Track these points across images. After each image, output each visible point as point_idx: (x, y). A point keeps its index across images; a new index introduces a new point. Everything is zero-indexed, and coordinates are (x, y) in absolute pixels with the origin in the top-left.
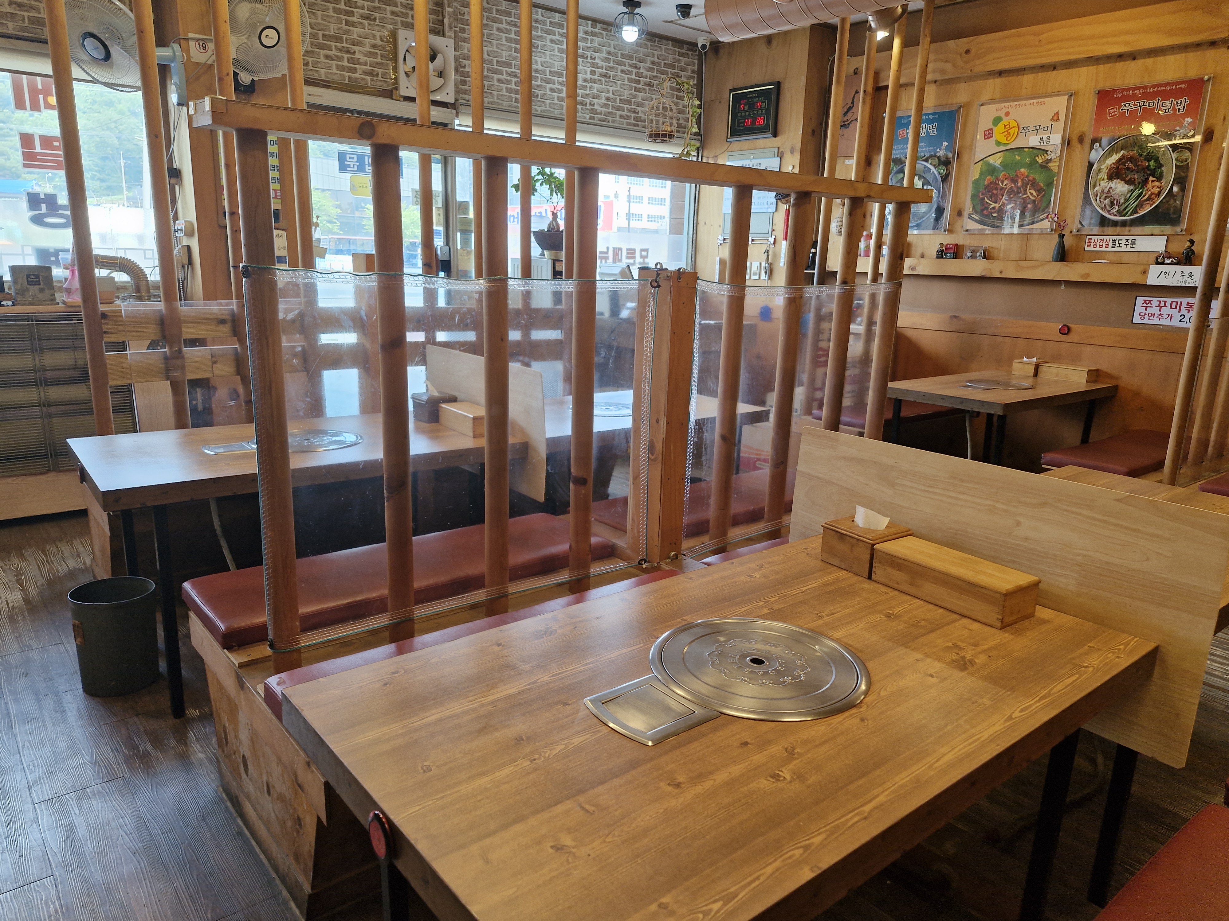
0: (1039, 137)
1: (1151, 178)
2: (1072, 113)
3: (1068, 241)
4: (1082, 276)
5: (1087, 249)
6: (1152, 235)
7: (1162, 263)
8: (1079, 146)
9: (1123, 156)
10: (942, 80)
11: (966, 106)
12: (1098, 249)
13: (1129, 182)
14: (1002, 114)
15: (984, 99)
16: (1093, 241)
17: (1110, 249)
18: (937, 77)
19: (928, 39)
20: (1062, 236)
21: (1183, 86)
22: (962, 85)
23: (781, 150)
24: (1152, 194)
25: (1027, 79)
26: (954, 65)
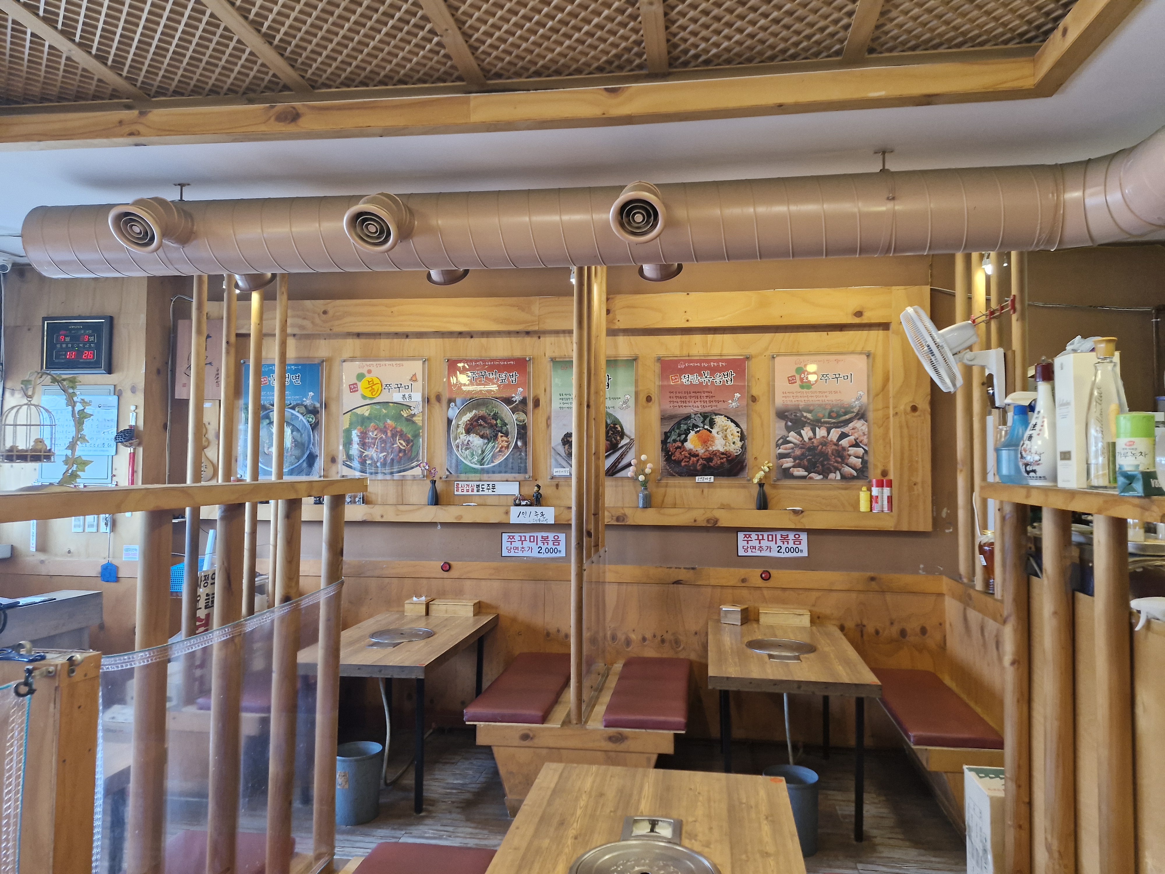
0: (401, 395)
1: (500, 434)
2: (429, 377)
3: (439, 486)
4: (456, 518)
5: (456, 493)
6: (507, 481)
7: (519, 505)
8: (438, 404)
9: (475, 415)
10: (301, 335)
11: (329, 360)
12: (465, 493)
13: (482, 437)
14: (365, 371)
15: (346, 355)
16: (460, 486)
17: (475, 493)
18: (296, 331)
19: (285, 297)
20: (434, 482)
21: (512, 362)
22: (322, 342)
23: (118, 388)
24: (502, 447)
25: (384, 343)
26: (313, 323)
